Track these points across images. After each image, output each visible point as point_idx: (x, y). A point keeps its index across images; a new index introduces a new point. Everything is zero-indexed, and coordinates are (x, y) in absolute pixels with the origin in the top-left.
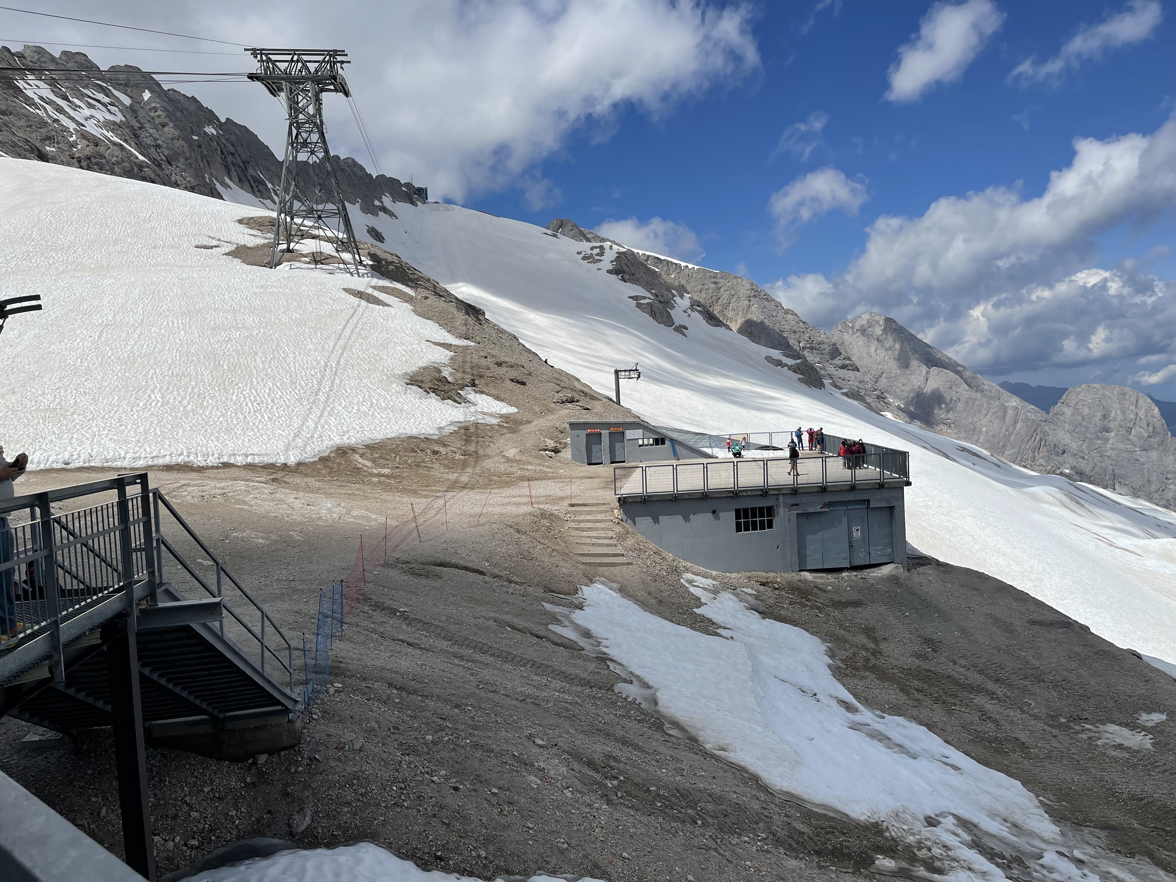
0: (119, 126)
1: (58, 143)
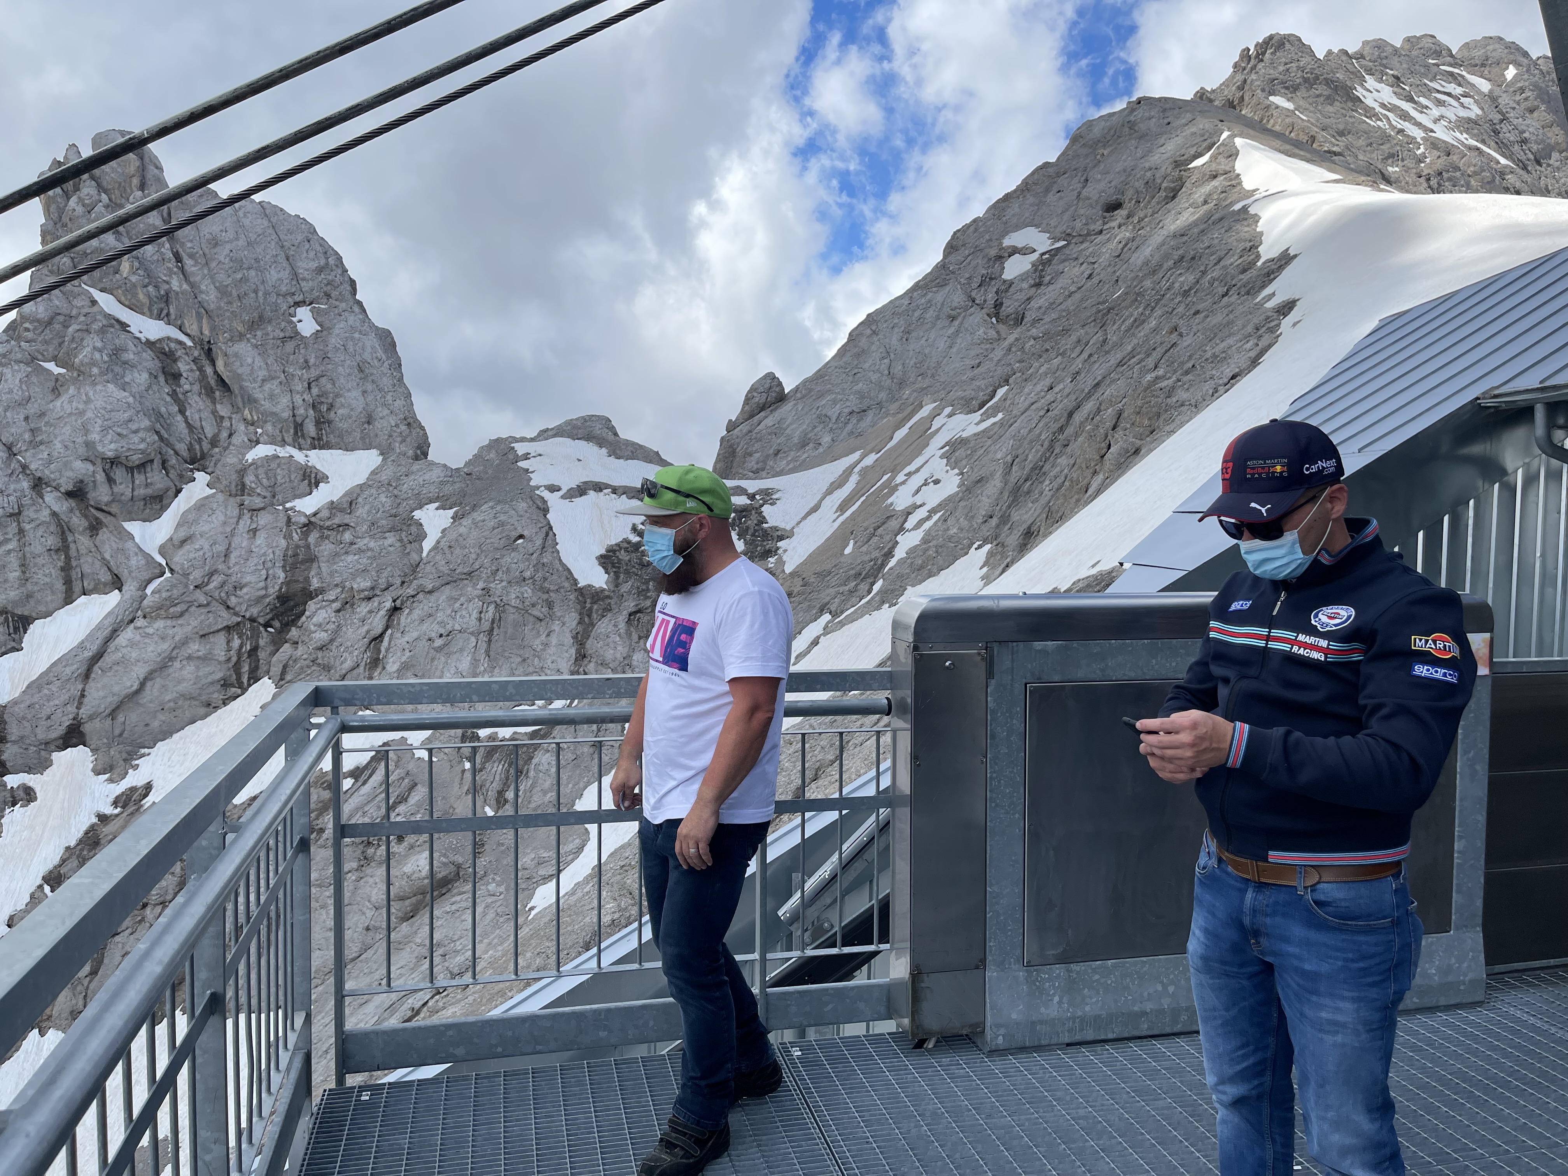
0: (1476, 123)
1: (1403, 160)
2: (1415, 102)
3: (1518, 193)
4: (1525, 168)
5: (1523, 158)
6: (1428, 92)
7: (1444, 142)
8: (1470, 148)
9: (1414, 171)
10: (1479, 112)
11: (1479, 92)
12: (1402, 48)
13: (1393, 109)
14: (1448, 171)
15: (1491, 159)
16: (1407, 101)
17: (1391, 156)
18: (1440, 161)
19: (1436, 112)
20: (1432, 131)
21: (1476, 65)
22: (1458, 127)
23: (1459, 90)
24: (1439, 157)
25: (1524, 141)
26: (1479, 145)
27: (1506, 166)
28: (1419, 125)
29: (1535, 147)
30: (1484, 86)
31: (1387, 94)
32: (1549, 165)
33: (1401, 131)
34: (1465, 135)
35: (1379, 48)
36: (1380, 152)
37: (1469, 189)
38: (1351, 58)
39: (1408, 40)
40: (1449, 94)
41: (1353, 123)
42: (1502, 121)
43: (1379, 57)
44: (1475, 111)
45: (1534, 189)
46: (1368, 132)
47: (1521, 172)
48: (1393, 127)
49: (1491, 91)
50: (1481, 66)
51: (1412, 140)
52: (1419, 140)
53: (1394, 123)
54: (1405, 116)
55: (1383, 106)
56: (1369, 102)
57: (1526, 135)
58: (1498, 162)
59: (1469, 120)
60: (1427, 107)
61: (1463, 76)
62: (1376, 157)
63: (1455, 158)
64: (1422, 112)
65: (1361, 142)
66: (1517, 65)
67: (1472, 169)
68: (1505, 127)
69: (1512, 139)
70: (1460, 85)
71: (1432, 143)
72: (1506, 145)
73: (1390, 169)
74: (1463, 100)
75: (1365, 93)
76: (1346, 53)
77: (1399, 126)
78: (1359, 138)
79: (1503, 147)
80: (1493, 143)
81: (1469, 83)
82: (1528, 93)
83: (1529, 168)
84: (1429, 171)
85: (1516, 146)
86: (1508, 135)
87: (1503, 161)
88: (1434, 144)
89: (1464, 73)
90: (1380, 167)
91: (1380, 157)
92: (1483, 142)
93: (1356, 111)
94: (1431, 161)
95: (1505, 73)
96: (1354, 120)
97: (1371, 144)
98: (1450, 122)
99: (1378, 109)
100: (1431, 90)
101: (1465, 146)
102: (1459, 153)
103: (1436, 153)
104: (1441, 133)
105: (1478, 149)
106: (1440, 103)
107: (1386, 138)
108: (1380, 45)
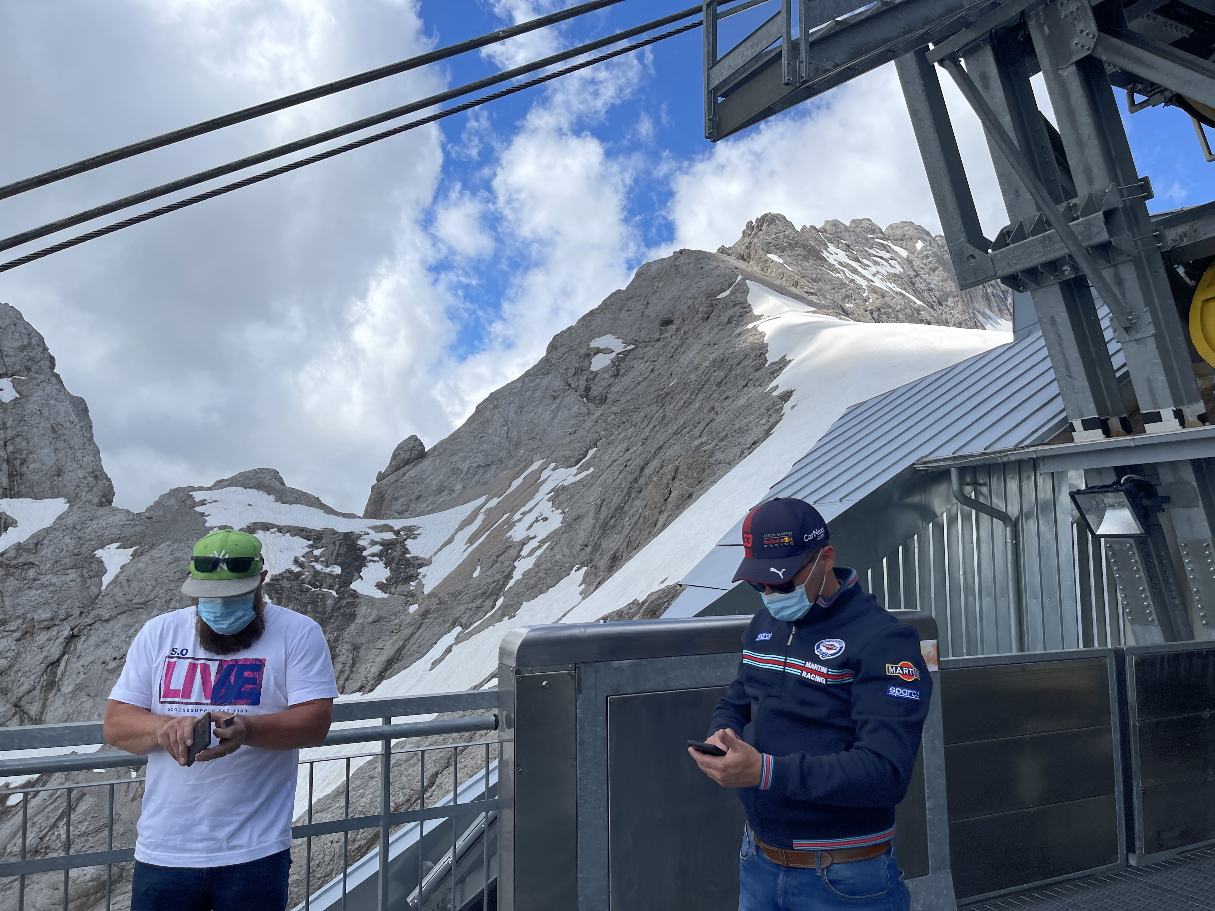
0: (900, 277)
1: (855, 300)
2: (860, 262)
3: (929, 323)
4: (932, 307)
5: (931, 300)
6: (868, 256)
7: (880, 288)
8: (897, 293)
9: (862, 307)
10: (902, 270)
11: (900, 257)
12: (850, 226)
13: (847, 266)
14: (884, 308)
15: (910, 301)
16: (855, 261)
17: (847, 296)
18: (878, 301)
19: (874, 269)
20: (872, 281)
21: (897, 240)
22: (889, 279)
23: (888, 256)
24: (878, 298)
25: (931, 290)
26: (903, 292)
27: (921, 306)
28: (863, 277)
29: (937, 294)
30: (904, 253)
31: (842, 256)
32: (947, 306)
33: (852, 281)
34: (893, 285)
35: (836, 226)
36: (840, 294)
37: (898, 320)
38: (818, 231)
39: (854, 221)
40: (881, 258)
41: (822, 274)
42: (915, 276)
43: (836, 232)
44: (899, 270)
45: (939, 321)
46: (831, 281)
47: (930, 310)
48: (847, 278)
49: (908, 257)
50: (901, 240)
51: (860, 287)
52: (864, 287)
53: (848, 275)
54: (854, 271)
55: (840, 263)
56: (831, 260)
57: (932, 286)
58: (915, 303)
59: (895, 275)
60: (868, 266)
61: (890, 247)
62: (838, 297)
63: (888, 299)
64: (865, 269)
65: (828, 287)
66: (924, 240)
67: (899, 307)
68: (918, 280)
69: (923, 288)
70: (888, 252)
71: (873, 289)
72: (919, 292)
73: (847, 305)
74: (890, 261)
75: (828, 255)
76: (815, 228)
77: (851, 278)
78: (826, 284)
79: (918, 293)
80: (911, 291)
81: (894, 251)
82: (931, 259)
83: (935, 307)
84: (872, 307)
85: (926, 293)
86: (920, 285)
87: (919, 302)
88: (874, 290)
89: (890, 244)
90: (840, 303)
91: (840, 297)
92: (905, 289)
93: (823, 266)
94: (873, 301)
95: (916, 245)
96: (821, 272)
97: (834, 289)
98: (883, 276)
99: (837, 266)
100: (870, 255)
101: (894, 292)
102: (890, 296)
103: (875, 296)
104: (878, 283)
105: (902, 294)
106: (876, 263)
107: (843, 285)
108: (836, 224)
